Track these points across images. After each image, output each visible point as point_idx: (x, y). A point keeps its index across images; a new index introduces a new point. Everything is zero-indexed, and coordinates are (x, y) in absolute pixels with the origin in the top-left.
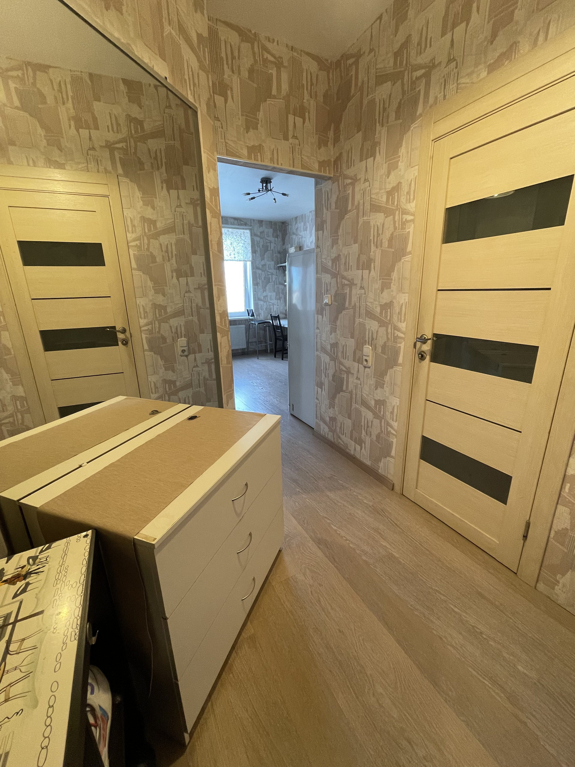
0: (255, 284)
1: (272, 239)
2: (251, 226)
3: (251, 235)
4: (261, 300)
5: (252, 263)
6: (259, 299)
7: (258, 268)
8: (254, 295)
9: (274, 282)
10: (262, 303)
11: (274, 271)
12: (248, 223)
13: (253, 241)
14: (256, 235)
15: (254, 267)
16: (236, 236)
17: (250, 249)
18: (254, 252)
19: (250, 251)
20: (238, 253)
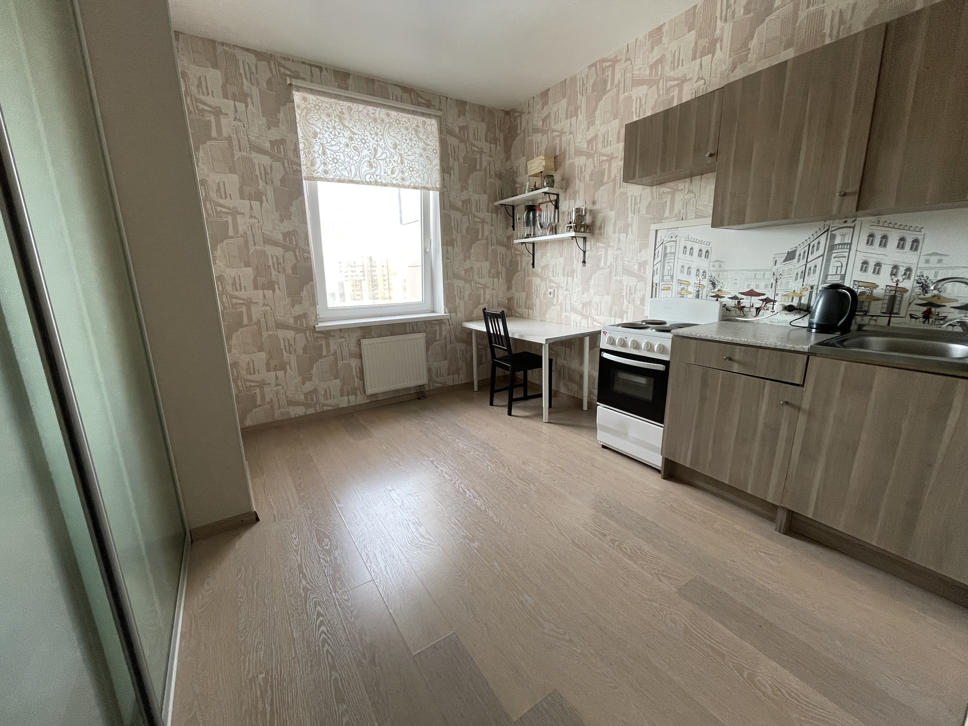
0: (448, 241)
1: (486, 146)
2: (440, 110)
3: (441, 131)
4: (460, 278)
5: (442, 195)
6: (457, 276)
7: (453, 207)
8: (445, 266)
9: (487, 239)
10: (461, 283)
11: (487, 216)
12: (433, 103)
13: (443, 143)
14: (450, 132)
15: (446, 205)
16: (407, 129)
17: (437, 161)
18: (445, 170)
19: (438, 167)
20: (411, 169)
